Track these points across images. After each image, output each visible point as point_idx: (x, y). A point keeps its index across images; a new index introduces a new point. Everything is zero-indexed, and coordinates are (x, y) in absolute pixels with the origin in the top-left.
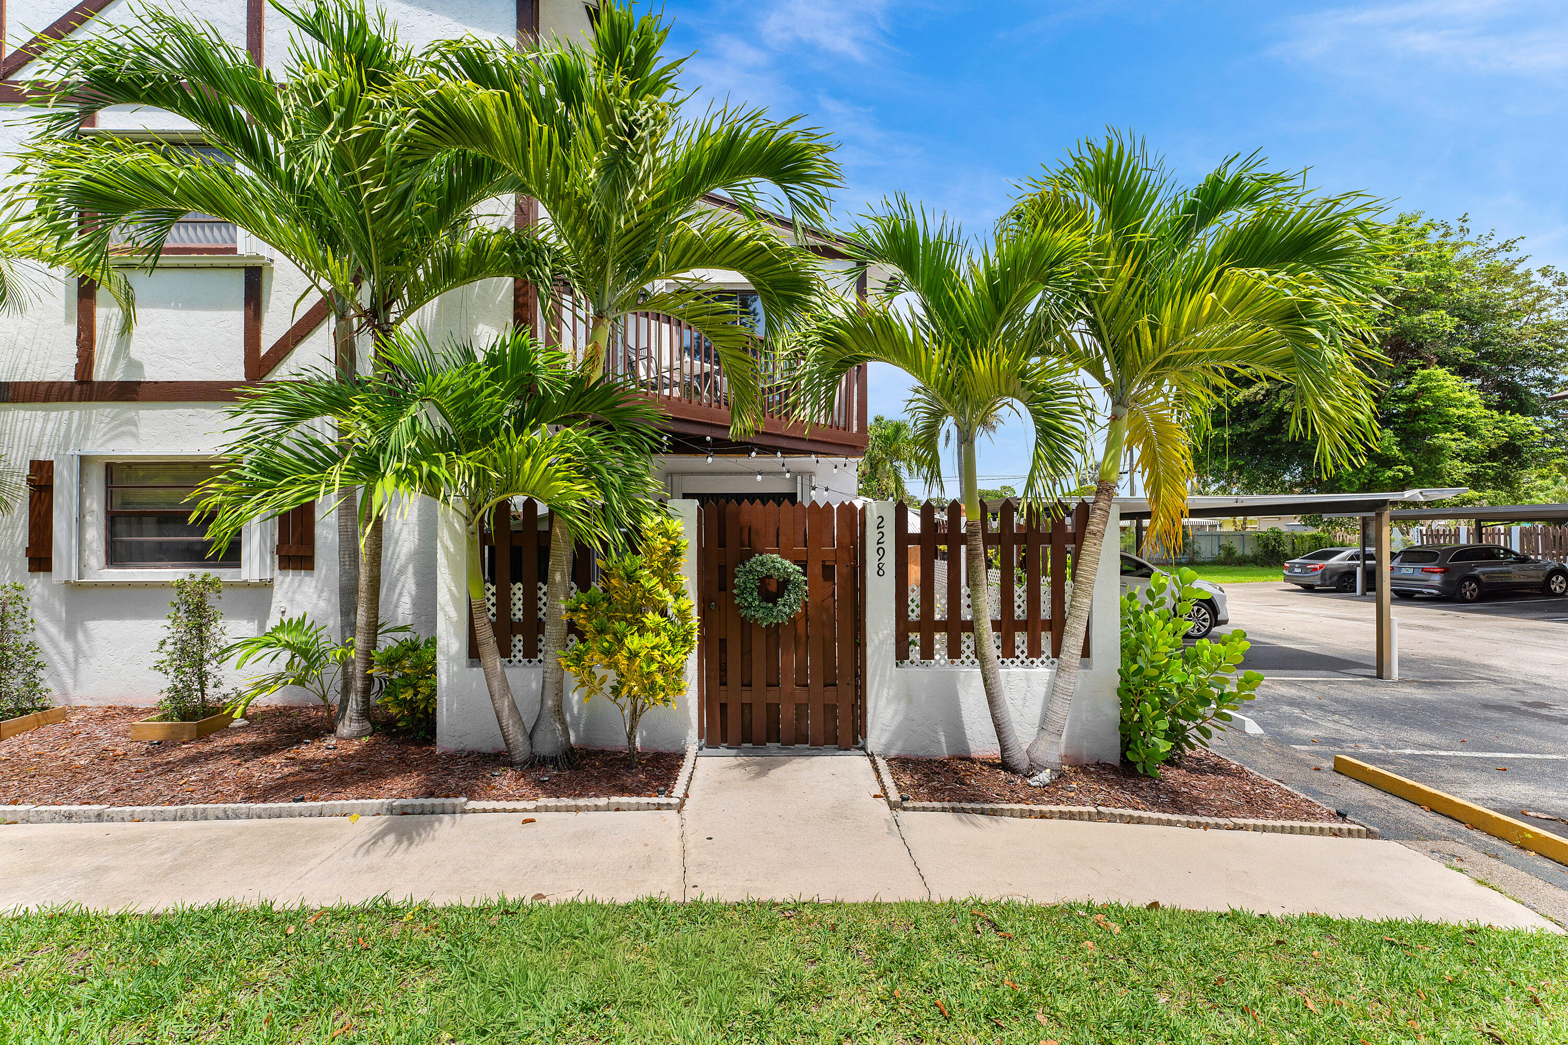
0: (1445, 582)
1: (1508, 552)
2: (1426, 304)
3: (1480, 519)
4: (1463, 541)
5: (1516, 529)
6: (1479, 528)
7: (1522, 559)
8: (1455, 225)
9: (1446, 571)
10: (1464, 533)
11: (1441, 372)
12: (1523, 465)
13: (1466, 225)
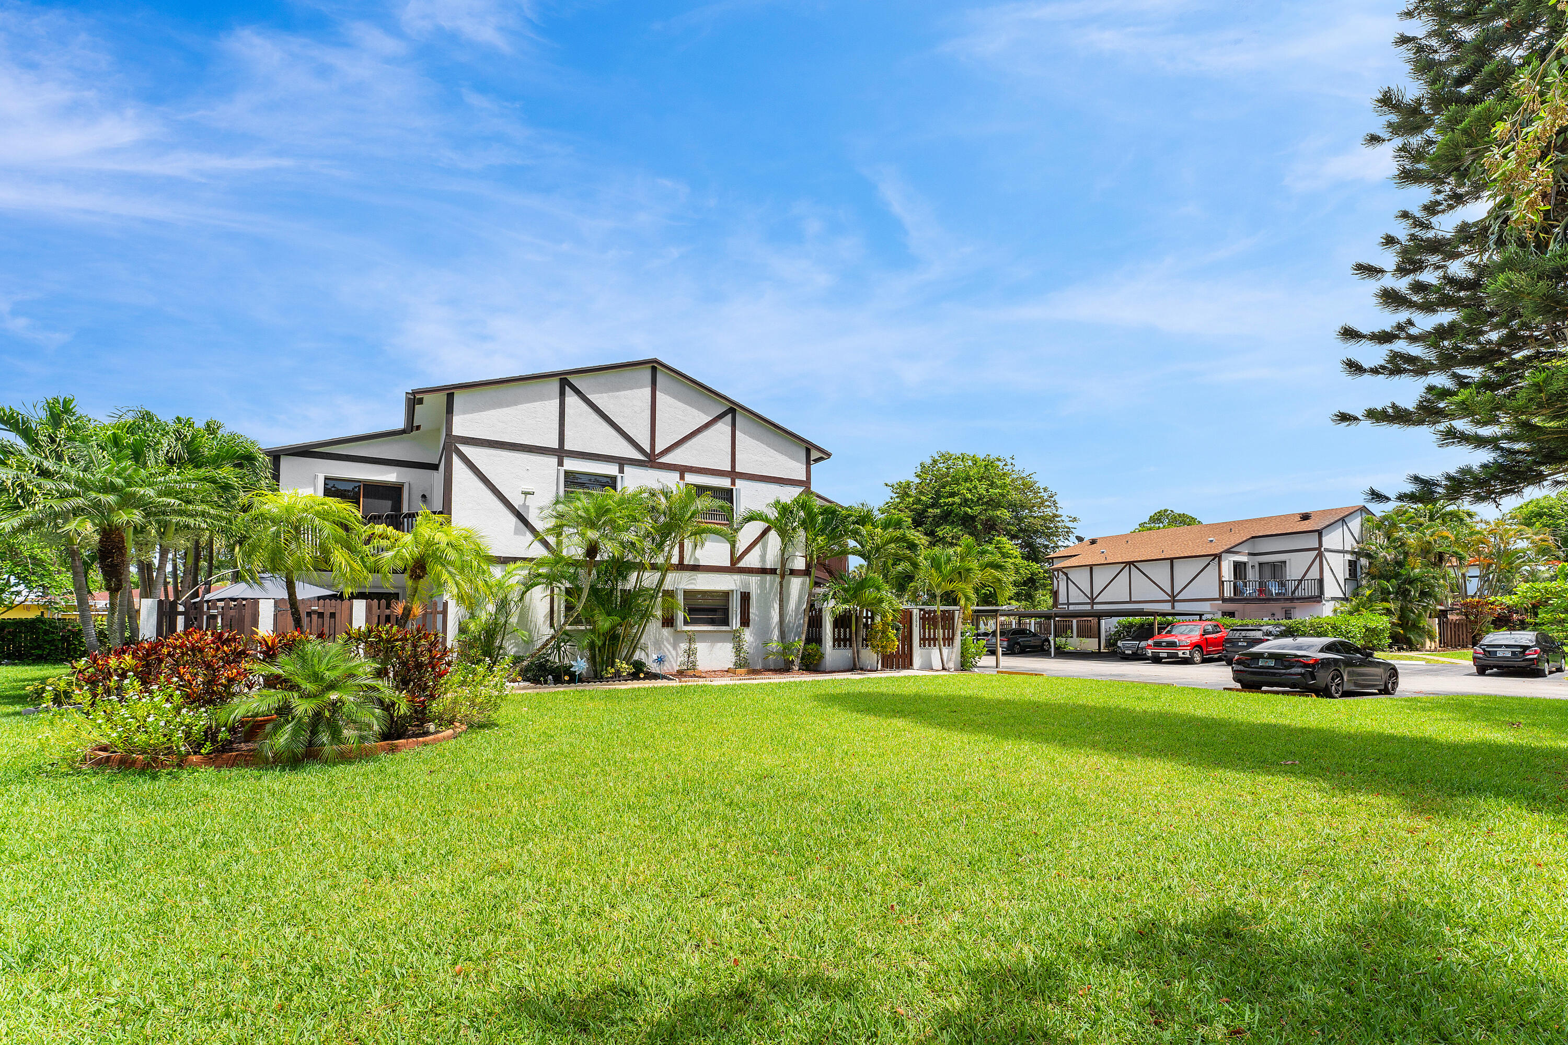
0: (1008, 645)
1: (1030, 631)
2: (998, 506)
3: (1021, 616)
4: (1014, 627)
5: (1033, 620)
6: (1020, 620)
7: (1035, 635)
8: (1009, 461)
9: (1008, 640)
10: (1014, 622)
11: (1005, 539)
12: (1036, 589)
13: (1013, 461)
